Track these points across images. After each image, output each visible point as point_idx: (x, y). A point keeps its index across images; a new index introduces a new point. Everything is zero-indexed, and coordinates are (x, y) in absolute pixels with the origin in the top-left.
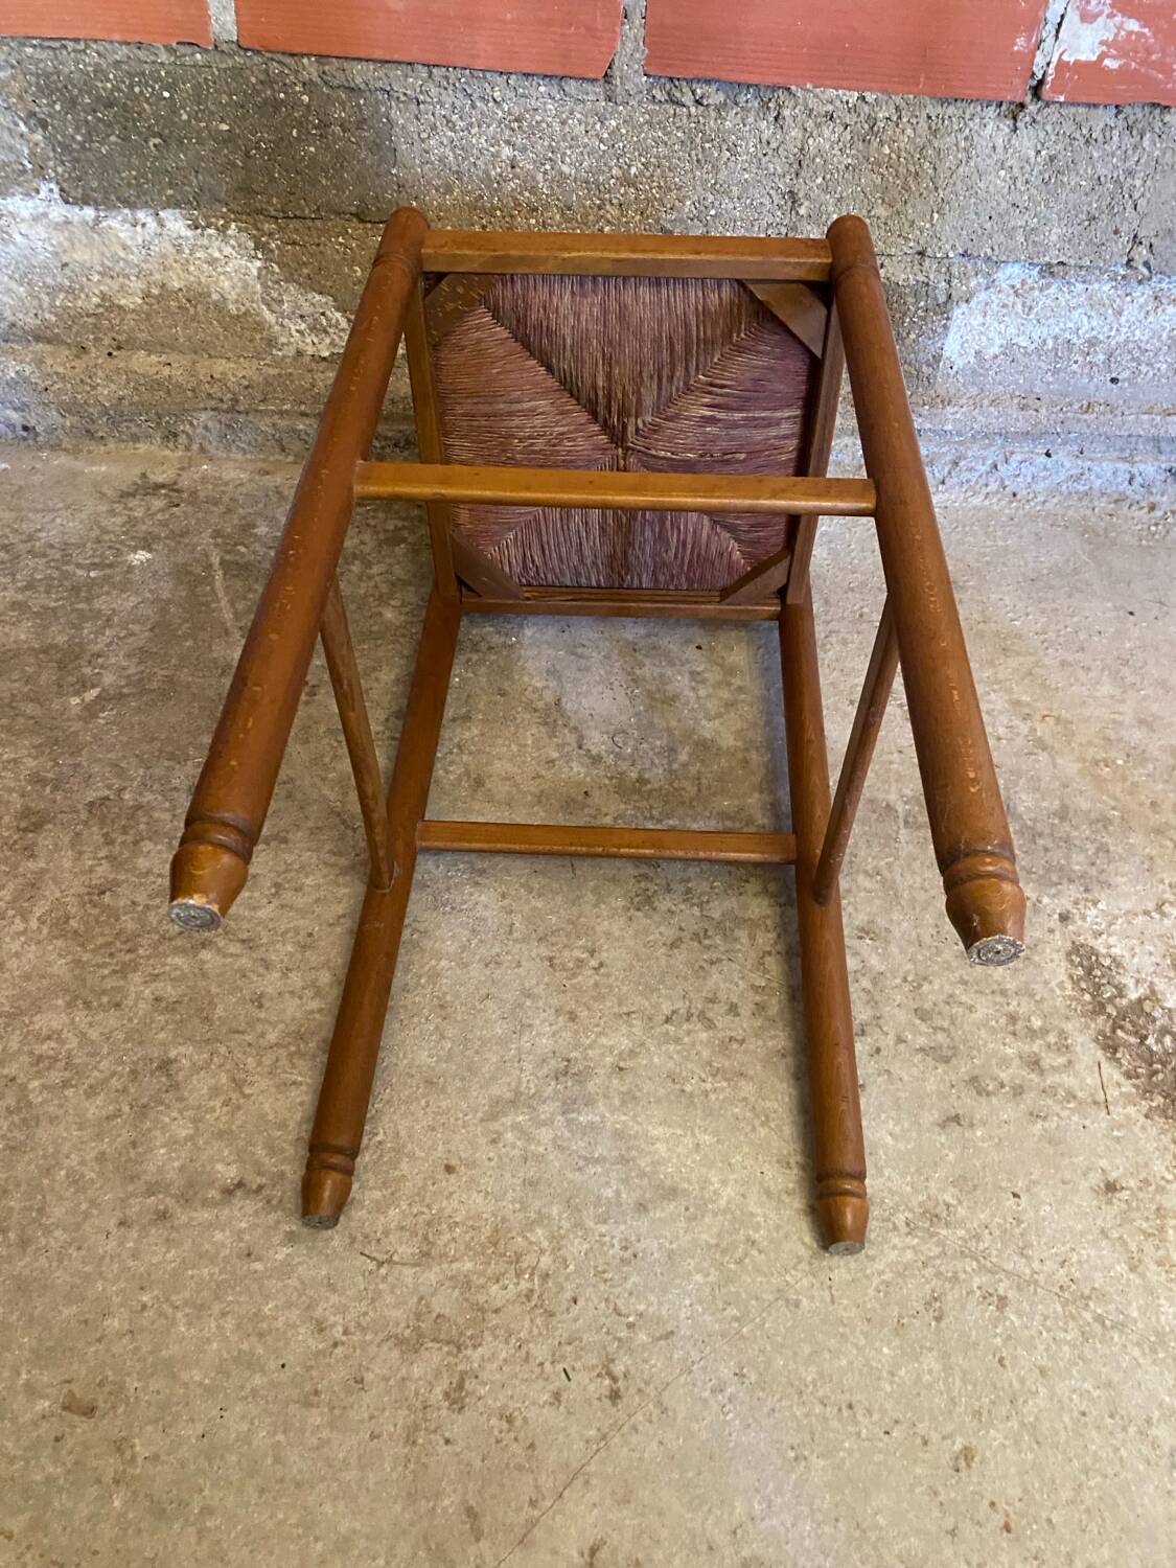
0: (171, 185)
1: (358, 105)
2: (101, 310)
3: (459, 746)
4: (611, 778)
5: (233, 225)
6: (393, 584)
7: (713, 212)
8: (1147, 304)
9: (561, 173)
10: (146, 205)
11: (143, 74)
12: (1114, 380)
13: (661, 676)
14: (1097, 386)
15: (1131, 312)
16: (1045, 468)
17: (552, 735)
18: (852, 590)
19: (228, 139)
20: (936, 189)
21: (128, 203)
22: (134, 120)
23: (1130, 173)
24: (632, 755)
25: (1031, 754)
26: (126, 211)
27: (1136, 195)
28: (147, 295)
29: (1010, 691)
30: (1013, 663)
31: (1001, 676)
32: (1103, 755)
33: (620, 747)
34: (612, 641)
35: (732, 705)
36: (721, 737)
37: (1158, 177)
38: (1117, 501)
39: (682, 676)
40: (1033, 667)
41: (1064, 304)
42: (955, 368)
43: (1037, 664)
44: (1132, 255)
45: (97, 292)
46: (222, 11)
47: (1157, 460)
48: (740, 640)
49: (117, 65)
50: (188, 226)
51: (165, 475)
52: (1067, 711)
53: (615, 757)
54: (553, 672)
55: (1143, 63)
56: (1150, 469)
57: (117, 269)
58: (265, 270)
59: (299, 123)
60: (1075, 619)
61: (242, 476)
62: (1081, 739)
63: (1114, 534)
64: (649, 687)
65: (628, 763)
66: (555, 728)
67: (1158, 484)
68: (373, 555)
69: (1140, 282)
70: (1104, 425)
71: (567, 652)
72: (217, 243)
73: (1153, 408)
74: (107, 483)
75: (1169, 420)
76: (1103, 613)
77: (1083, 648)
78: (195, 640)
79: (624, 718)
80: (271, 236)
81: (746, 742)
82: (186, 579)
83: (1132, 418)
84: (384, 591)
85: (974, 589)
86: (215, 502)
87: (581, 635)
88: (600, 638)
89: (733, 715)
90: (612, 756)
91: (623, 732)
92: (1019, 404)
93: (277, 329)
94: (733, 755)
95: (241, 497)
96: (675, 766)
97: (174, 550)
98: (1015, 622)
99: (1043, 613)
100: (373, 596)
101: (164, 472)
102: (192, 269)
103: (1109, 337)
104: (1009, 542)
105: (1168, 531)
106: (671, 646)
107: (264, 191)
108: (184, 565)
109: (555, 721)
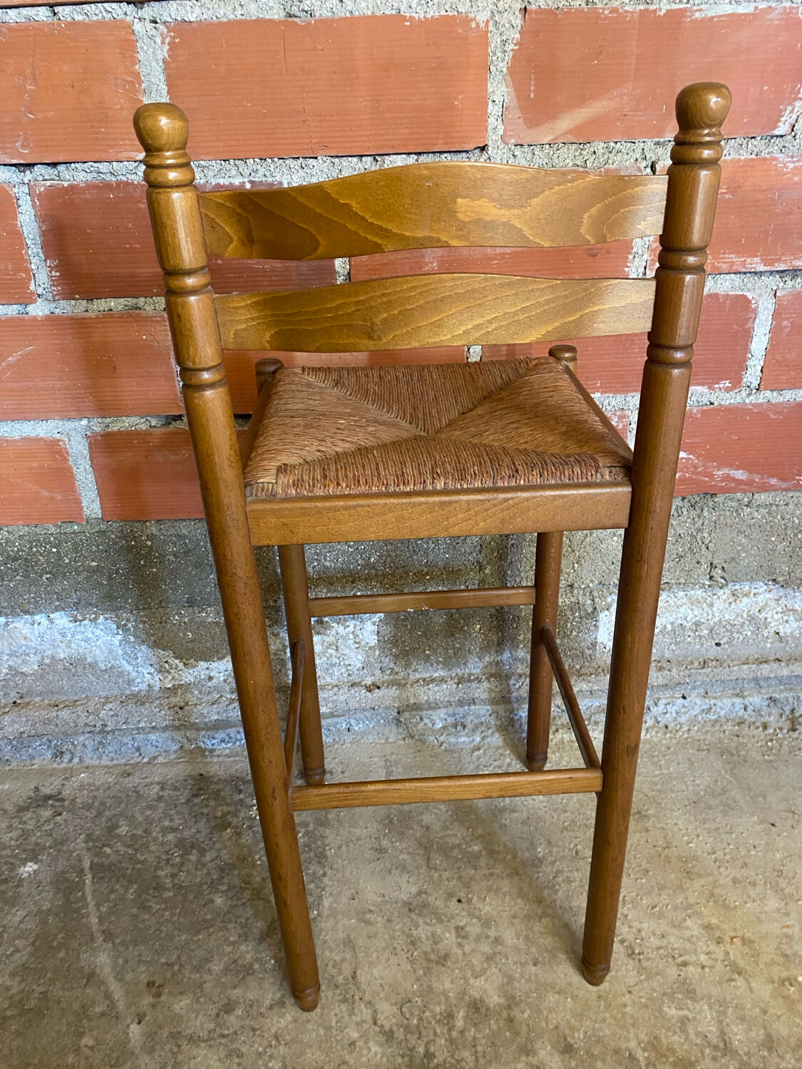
0: (58, 599)
1: (185, 543)
2: (9, 676)
3: (276, 1037)
4: (403, 1056)
5: (102, 617)
6: (222, 870)
8: (728, 598)
9: (325, 566)
10: (41, 612)
11: (39, 541)
12: (718, 645)
13: (433, 935)
14: (707, 649)
15: (719, 604)
16: (684, 706)
17: (352, 1013)
18: (566, 828)
19: (97, 570)
20: (573, 551)
21: (27, 612)
22: (32, 566)
23: (699, 530)
24: (418, 1027)
25: (731, 980)
26: (28, 616)
27: (706, 542)
28: (41, 664)
29: (700, 915)
30: (698, 884)
31: (691, 901)
32: (785, 974)
33: (408, 1019)
34: (392, 903)
35: (492, 959)
36: (488, 996)
37: (718, 531)
38: (739, 724)
39: (449, 932)
40: (713, 888)
41: (673, 604)
42: (607, 648)
43: (715, 884)
44: (712, 574)
45: (6, 666)
46: (91, 504)
47: (760, 693)
48: (490, 889)
49: (21, 537)
50: (70, 621)
51: (53, 787)
52: (748, 930)
53: (404, 1030)
54: (349, 943)
55: (693, 473)
56: (756, 700)
57: (20, 652)
58: (125, 641)
59: (145, 557)
60: (734, 835)
61: (110, 780)
62: (765, 958)
63: (744, 752)
64: (425, 949)
65: (416, 1036)
66: (353, 1004)
67: (765, 708)
68: (207, 842)
69: (721, 588)
70: (718, 675)
71: (358, 920)
72: (91, 629)
73: (747, 658)
74: (9, 799)
75: (761, 666)
76: (753, 827)
77: (746, 864)
78: (67, 950)
79: (408, 985)
80: (128, 620)
81: (508, 998)
82: (63, 887)
83: (736, 668)
84: (215, 877)
85: (654, 816)
86: (88, 807)
87: (367, 901)
88: (382, 902)
89: (494, 969)
90: (402, 1030)
91: (409, 1001)
92: (656, 666)
93: (134, 674)
94: (499, 1014)
95: (109, 800)
96: (454, 1034)
97: (55, 859)
98: (691, 845)
99: (709, 833)
100: (206, 883)
101: (52, 784)
102: (73, 646)
103: (708, 620)
104: (671, 770)
105: (781, 745)
106: (437, 901)
107: (122, 597)
108: (63, 873)
109: (353, 996)
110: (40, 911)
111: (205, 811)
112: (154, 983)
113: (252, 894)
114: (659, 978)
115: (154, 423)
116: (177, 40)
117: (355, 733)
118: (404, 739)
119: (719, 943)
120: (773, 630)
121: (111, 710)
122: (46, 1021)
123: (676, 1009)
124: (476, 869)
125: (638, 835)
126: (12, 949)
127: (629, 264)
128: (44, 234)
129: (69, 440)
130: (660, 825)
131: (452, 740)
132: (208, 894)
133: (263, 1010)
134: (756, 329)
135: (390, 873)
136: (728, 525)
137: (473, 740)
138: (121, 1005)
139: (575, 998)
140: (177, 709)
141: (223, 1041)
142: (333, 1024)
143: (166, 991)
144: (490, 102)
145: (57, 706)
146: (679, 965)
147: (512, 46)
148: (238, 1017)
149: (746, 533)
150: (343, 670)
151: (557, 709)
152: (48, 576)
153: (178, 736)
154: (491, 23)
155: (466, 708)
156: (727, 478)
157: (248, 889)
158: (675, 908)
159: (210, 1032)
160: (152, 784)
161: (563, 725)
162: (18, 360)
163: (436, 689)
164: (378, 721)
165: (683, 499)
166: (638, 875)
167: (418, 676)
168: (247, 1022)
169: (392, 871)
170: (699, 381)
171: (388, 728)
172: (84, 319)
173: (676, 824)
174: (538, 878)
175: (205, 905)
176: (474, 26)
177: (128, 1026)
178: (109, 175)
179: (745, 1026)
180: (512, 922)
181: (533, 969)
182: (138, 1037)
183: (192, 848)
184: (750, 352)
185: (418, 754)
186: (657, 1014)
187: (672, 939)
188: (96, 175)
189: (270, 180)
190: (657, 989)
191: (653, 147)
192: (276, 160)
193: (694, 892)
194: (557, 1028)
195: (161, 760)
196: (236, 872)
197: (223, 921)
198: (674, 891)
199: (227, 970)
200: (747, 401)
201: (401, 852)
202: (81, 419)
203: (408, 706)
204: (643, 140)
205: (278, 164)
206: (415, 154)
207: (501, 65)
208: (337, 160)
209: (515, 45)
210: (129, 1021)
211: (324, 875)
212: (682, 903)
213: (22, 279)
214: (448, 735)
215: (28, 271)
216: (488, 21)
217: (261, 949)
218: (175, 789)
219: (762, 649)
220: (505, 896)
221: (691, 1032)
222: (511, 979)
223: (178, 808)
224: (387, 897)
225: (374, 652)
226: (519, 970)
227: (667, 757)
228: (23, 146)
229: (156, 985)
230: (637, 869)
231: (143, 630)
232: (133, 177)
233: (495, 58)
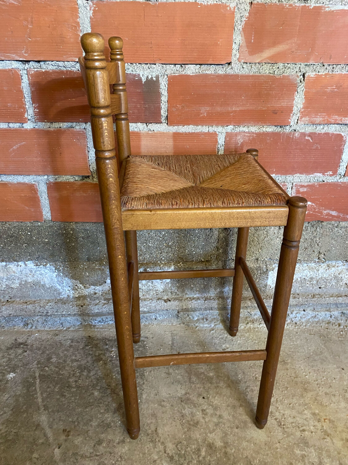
0: (30, 255)
1: (88, 233)
2: (6, 289)
3: (121, 457)
5: (48, 264)
6: (98, 379)
7: (194, 253)
8: (326, 267)
9: (149, 246)
10: (22, 261)
11: (23, 229)
12: (320, 288)
13: (192, 413)
14: (315, 290)
15: (321, 270)
16: (304, 315)
17: (155, 447)
18: (251, 367)
19: (47, 243)
20: (259, 244)
21: (15, 261)
22: (19, 240)
23: (315, 237)
24: (184, 455)
25: (324, 439)
26: (15, 263)
27: (318, 242)
28: (20, 284)
29: (310, 408)
30: (309, 395)
31: (307, 402)
33: (180, 451)
34: (174, 397)
35: (218, 425)
36: (216, 442)
37: (323, 238)
38: (328, 323)
39: (199, 412)
40: (316, 396)
41: (301, 269)
42: (272, 287)
43: (317, 395)
44: (319, 256)
45: (5, 284)
46: (47, 213)
47: (338, 310)
48: (217, 393)
49: (15, 227)
50: (34, 265)
51: (23, 339)
52: (332, 416)
53: (178, 456)
54: (154, 415)
55: (314, 212)
56: (336, 313)
57: (11, 278)
58: (58, 275)
59: (69, 238)
60: (325, 373)
61: (48, 337)
62: (339, 429)
63: (330, 336)
64: (188, 419)
65: (183, 459)
66: (155, 443)
67: (339, 317)
68: (91, 367)
69: (323, 263)
70: (320, 301)
71: (158, 405)
72: (43, 269)
73: (333, 295)
74: (3, 344)
75: (339, 298)
76: (334, 370)
77: (331, 386)
78: (27, 413)
79: (180, 435)
80: (60, 266)
81: (225, 443)
82: (26, 385)
83: (327, 299)
84: (95, 383)
85: (290, 363)
86: (39, 349)
87: (163, 396)
88: (169, 397)
89: (219, 430)
90: (177, 456)
91: (180, 443)
92: (293, 296)
93: (61, 290)
94: (221, 450)
95: (48, 346)
96: (201, 458)
97: (23, 372)
98: (307, 377)
99: (314, 372)
100: (91, 385)
101: (23, 338)
102: (35, 276)
103: (316, 277)
104: (298, 342)
105: (346, 334)
106: (194, 398)
107: (58, 256)
108: (26, 378)
109: (155, 440)
110: (16, 395)
111: (91, 353)
112: (66, 430)
113: (111, 391)
114: (292, 436)
115: (77, 179)
116: (97, 9)
117: (158, 320)
118: (180, 324)
119: (319, 422)
120: (344, 282)
121: (50, 306)
122: (17, 446)
123: (300, 451)
124: (211, 384)
125: (283, 371)
126: (2, 412)
127: (291, 118)
128: (32, 92)
129: (39, 184)
130: (293, 367)
131: (202, 325)
132: (92, 390)
133: (115, 444)
134: (345, 149)
135: (173, 384)
136: (328, 235)
137: (211, 326)
138: (51, 440)
139: (255, 444)
140: (80, 307)
141: (96, 458)
142: (147, 452)
143: (72, 434)
144: (234, 43)
145: (26, 303)
146: (301, 431)
147: (245, 19)
148: (104, 447)
149: (335, 239)
150: (155, 292)
151: (248, 314)
152: (26, 245)
153: (79, 318)
154: (236, 8)
155: (208, 311)
156: (328, 214)
157: (109, 389)
158: (300, 405)
159: (91, 453)
160: (67, 339)
161: (250, 321)
162: (18, 148)
163: (196, 302)
164: (169, 316)
165: (309, 223)
166: (283, 389)
167: (187, 296)
168: (108, 449)
169: (174, 383)
170: (319, 171)
171: (173, 319)
172: (48, 131)
173: (300, 367)
174: (239, 389)
175: (90, 395)
176: (228, 9)
177: (54, 449)
178: (63, 67)
179: (331, 459)
180: (227, 409)
181: (236, 430)
182: (58, 455)
183: (85, 369)
184: (342, 159)
185: (186, 331)
186: (291, 453)
187: (298, 419)
188: (57, 67)
189: (134, 73)
190: (292, 441)
191: (304, 67)
192: (138, 64)
193: (308, 398)
194: (247, 457)
195: (71, 329)
196: (104, 381)
197: (98, 403)
198: (299, 397)
199: (99, 425)
200: (339, 181)
201: (178, 375)
202: (44, 176)
203: (182, 309)
204: (300, 63)
205: (138, 66)
206: (199, 64)
207: (239, 27)
208: (164, 65)
209: (246, 18)
210: (54, 447)
211: (144, 383)
212: (302, 403)
213: (22, 112)
214: (199, 323)
215: (24, 108)
216: (235, 7)
217: (114, 416)
218: (78, 342)
219: (339, 290)
220: (224, 397)
221: (306, 461)
222: (226, 434)
223: (79, 351)
224: (171, 395)
225: (169, 285)
226: (230, 430)
227: (296, 337)
228: (25, 53)
229: (67, 431)
230: (283, 386)
231: (67, 271)
232: (73, 69)
233: (237, 24)
